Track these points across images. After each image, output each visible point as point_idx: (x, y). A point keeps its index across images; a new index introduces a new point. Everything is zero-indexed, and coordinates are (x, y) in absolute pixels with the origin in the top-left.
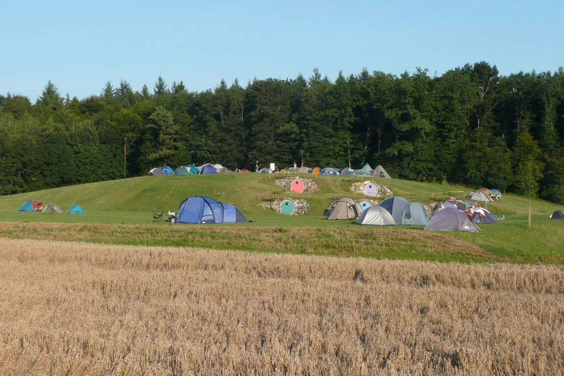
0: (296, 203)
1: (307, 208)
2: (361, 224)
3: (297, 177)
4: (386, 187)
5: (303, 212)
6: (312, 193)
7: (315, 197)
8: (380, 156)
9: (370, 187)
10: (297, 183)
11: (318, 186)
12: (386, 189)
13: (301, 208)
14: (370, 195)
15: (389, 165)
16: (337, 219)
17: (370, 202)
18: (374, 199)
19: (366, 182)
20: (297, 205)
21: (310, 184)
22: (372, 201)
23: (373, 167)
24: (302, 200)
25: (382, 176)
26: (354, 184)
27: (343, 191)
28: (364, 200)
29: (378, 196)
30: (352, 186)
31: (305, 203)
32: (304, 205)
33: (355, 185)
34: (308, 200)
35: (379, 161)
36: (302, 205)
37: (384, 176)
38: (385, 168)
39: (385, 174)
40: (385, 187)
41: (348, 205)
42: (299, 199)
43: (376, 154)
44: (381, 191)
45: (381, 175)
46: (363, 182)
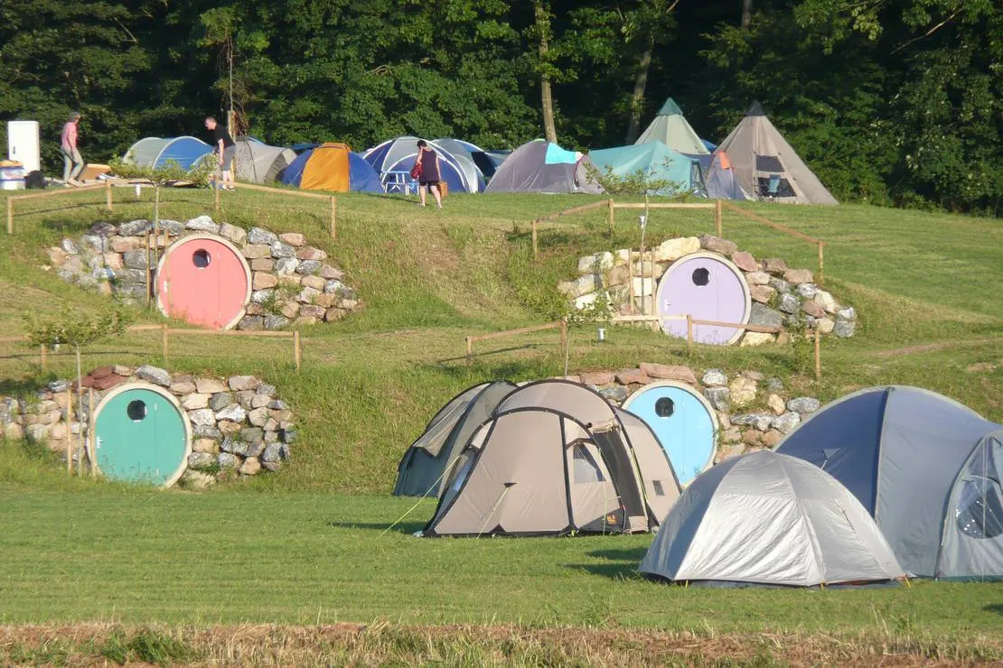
0: (197, 401)
1: (281, 434)
2: (669, 582)
3: (204, 221)
4: (809, 275)
5: (252, 465)
6: (308, 331)
7: (334, 356)
8: (757, 46)
9: (701, 277)
10: (201, 257)
11: (346, 280)
12: (808, 290)
13: (239, 438)
14: (704, 336)
15: (821, 108)
16: (499, 531)
17: (704, 387)
18: (733, 362)
19: (669, 249)
20: (208, 416)
21: (292, 264)
22: (714, 378)
23: (710, 127)
24: (238, 382)
25: (771, 186)
26: (586, 263)
27: (516, 312)
28: (663, 370)
29: (755, 339)
30: (574, 276)
31: (263, 399)
32: (255, 417)
33: (596, 270)
34: (281, 379)
35: (747, 80)
36: (239, 414)
37: (786, 189)
38: (788, 130)
39: (796, 170)
40: (802, 278)
41: (573, 432)
42: (223, 372)
43: (731, 35)
44: (775, 303)
45: (764, 184)
46: (653, 242)
